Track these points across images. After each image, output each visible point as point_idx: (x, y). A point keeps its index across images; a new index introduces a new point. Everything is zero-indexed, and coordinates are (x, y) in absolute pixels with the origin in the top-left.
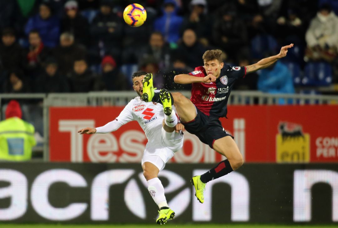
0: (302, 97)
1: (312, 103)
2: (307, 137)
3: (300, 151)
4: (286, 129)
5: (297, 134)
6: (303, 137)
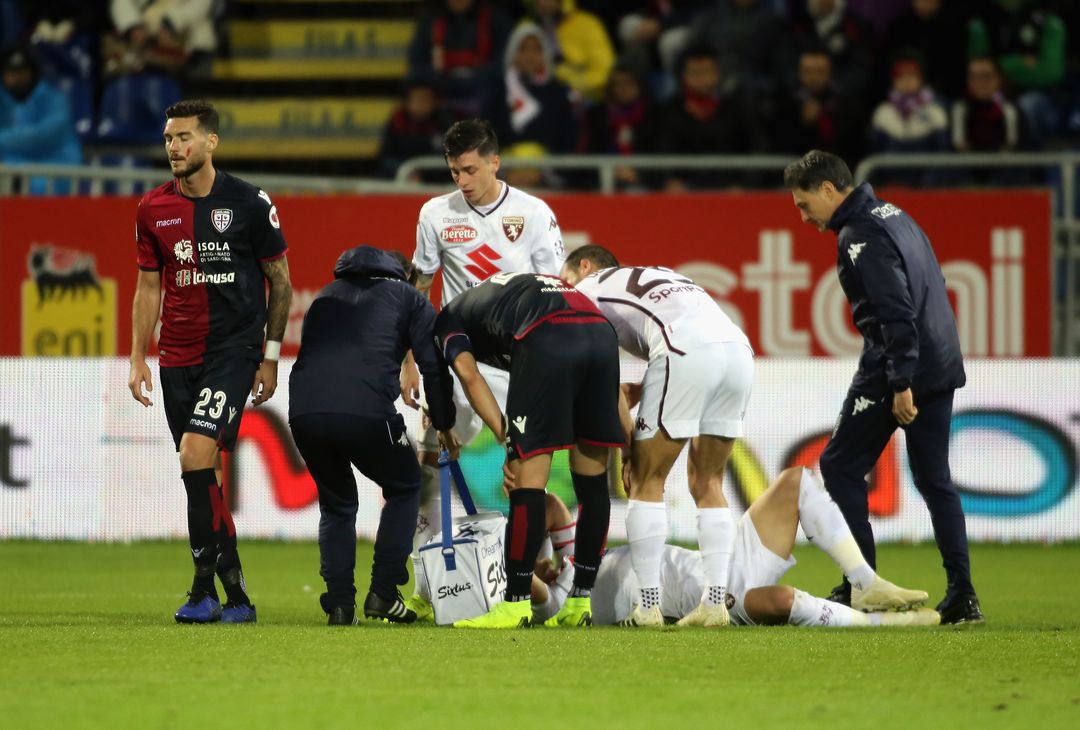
0: (97, 172)
1: (126, 190)
2: (110, 287)
3: (91, 329)
4: (49, 265)
5: (80, 281)
6: (99, 289)
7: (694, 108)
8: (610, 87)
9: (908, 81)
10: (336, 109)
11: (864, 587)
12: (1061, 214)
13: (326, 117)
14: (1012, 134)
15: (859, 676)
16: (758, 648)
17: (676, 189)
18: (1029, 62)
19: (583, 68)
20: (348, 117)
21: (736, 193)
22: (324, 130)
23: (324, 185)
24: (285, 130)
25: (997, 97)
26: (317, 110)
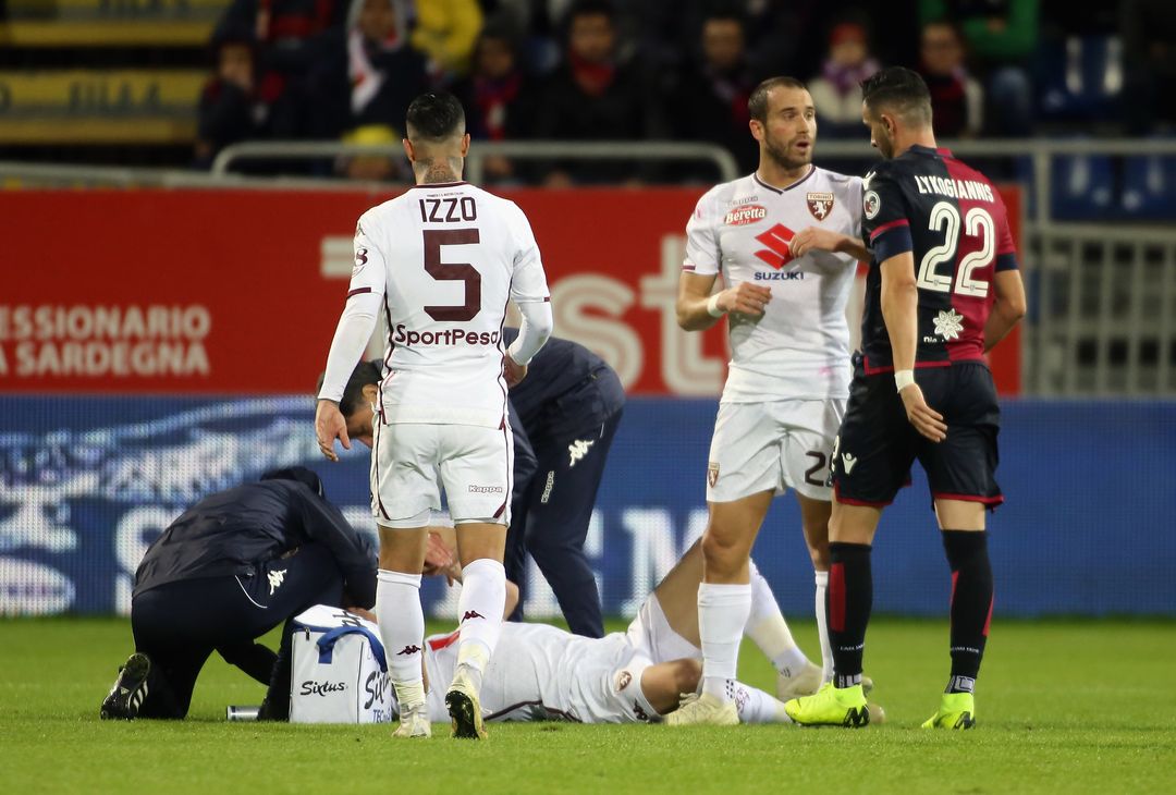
7: (588, 82)
8: (476, 55)
9: (848, 51)
10: (138, 83)
11: (793, 673)
12: (1033, 215)
13: (125, 92)
14: (975, 115)
15: (785, 784)
16: (660, 750)
17: (558, 184)
18: (995, 27)
19: (446, 33)
20: (153, 92)
21: (633, 188)
22: (123, 109)
23: (123, 177)
24: (74, 108)
25: (958, 71)
26: (114, 84)
